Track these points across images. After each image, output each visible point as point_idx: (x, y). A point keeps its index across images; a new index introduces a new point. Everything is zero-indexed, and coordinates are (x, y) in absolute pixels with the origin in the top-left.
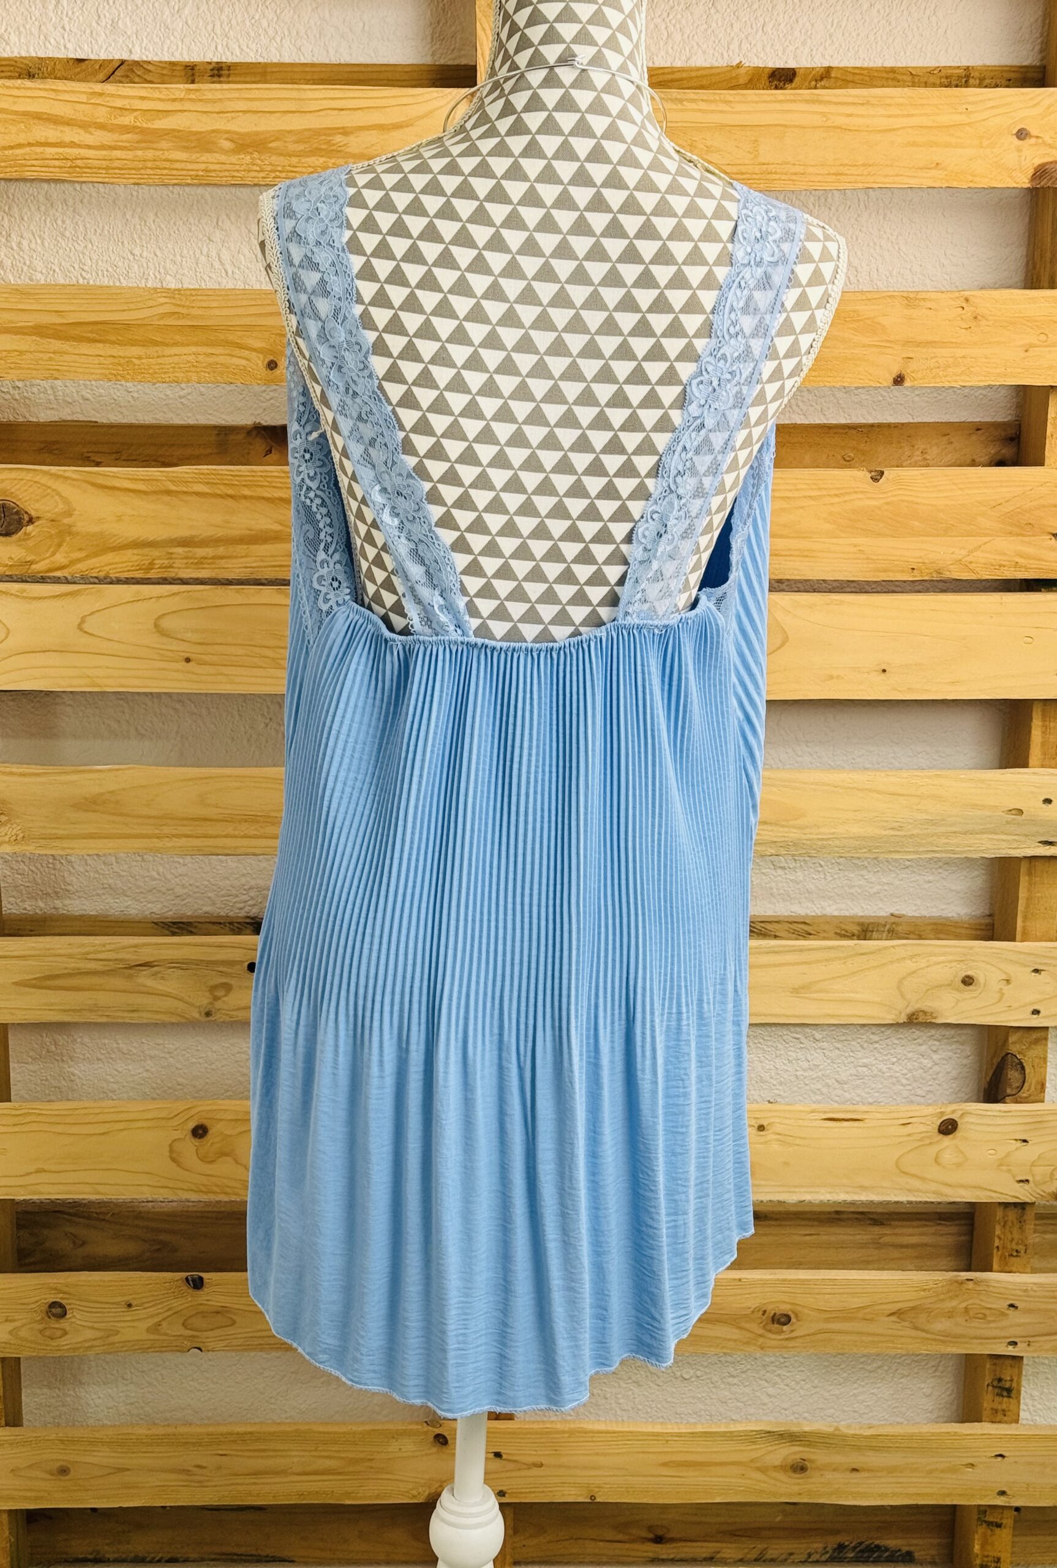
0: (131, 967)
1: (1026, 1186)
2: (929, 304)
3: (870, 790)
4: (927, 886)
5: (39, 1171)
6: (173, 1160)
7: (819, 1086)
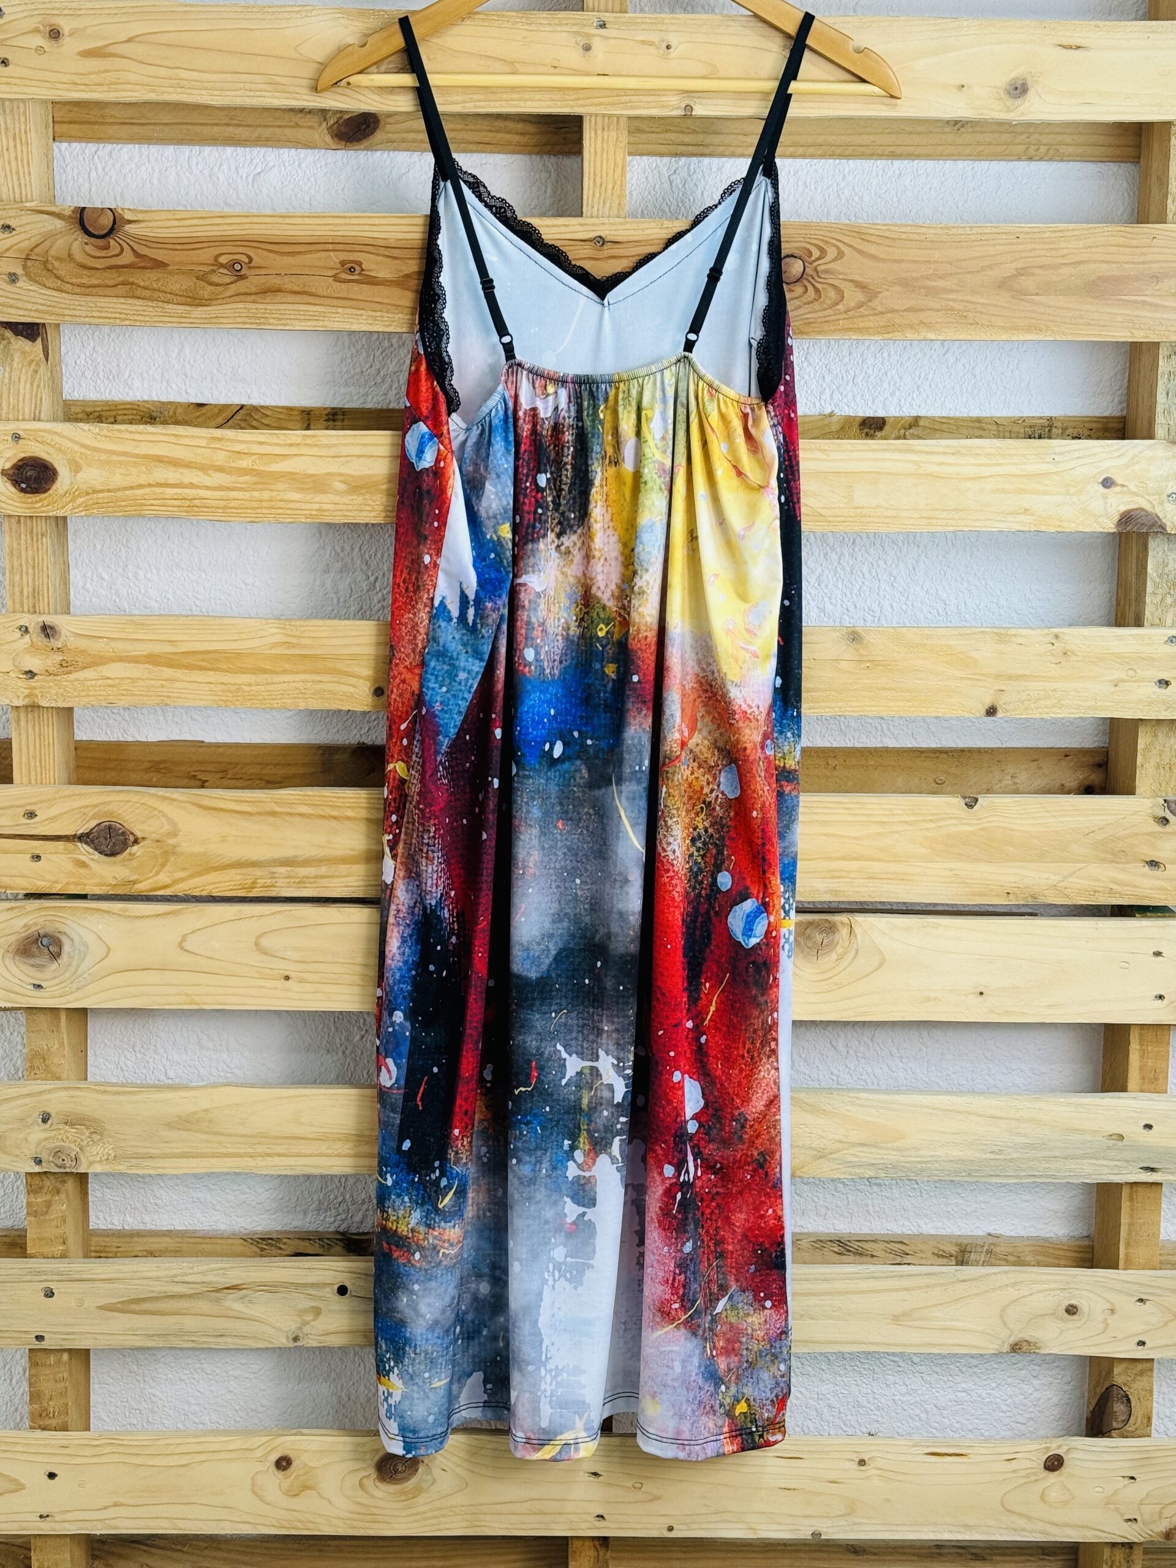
0: (218, 1291)
1: (1134, 1525)
2: (1020, 640)
3: (969, 1113)
4: (1024, 1205)
5: (116, 1505)
6: (256, 1494)
7: (918, 1412)
